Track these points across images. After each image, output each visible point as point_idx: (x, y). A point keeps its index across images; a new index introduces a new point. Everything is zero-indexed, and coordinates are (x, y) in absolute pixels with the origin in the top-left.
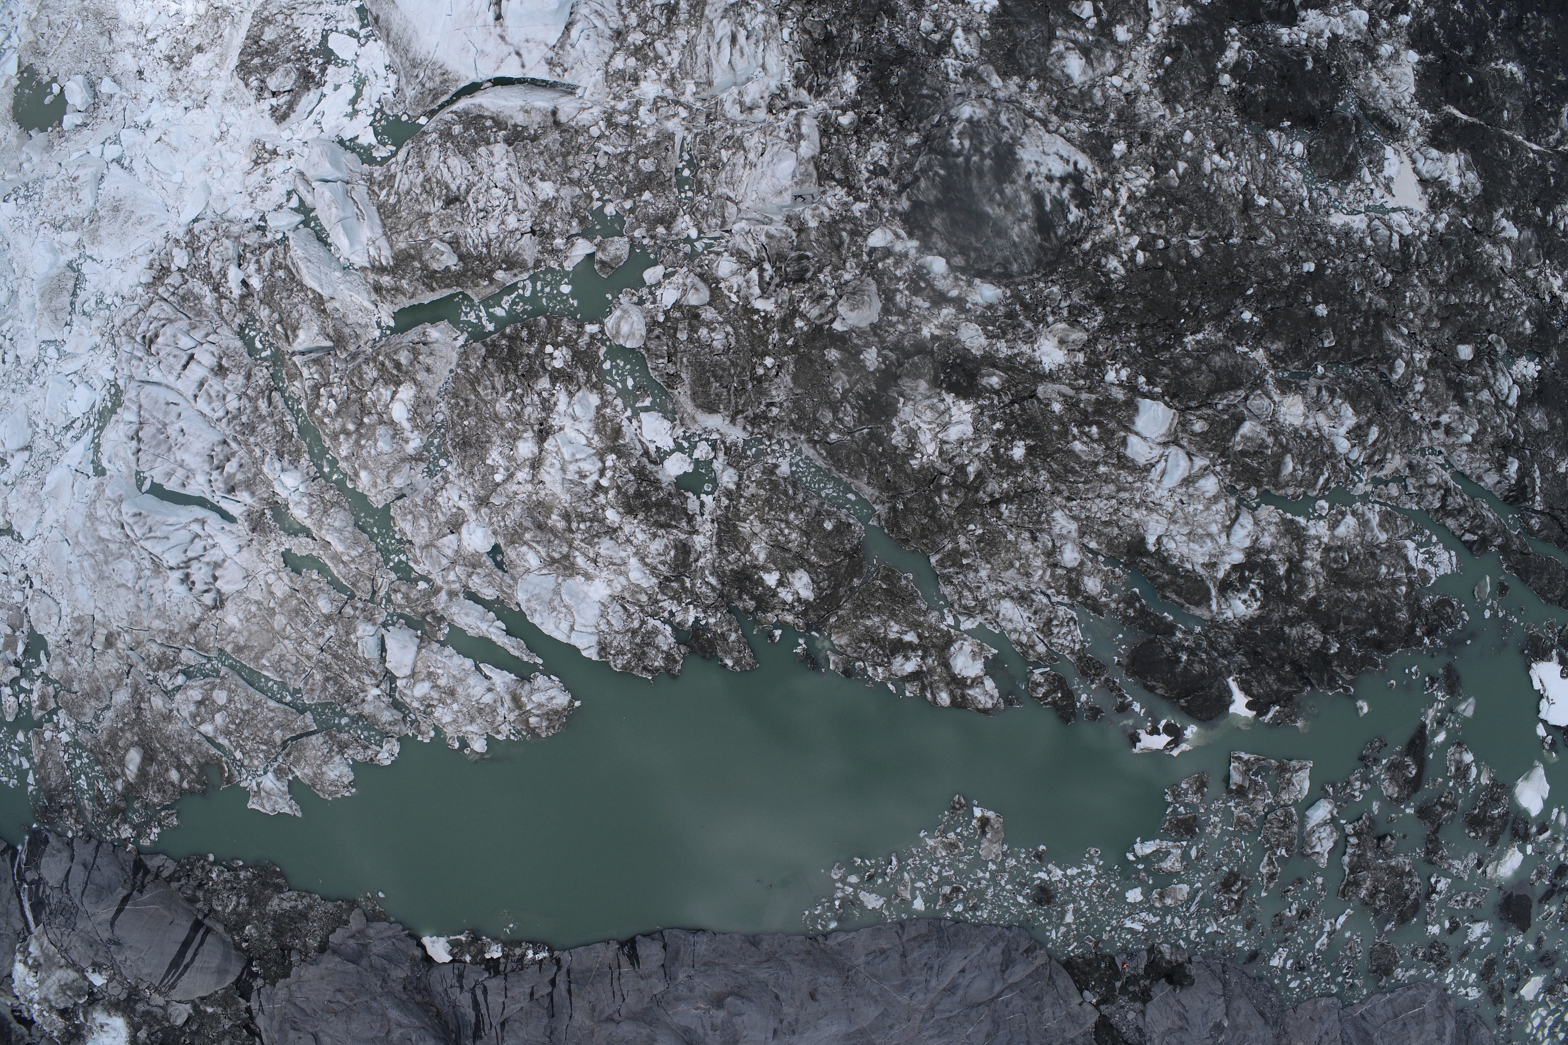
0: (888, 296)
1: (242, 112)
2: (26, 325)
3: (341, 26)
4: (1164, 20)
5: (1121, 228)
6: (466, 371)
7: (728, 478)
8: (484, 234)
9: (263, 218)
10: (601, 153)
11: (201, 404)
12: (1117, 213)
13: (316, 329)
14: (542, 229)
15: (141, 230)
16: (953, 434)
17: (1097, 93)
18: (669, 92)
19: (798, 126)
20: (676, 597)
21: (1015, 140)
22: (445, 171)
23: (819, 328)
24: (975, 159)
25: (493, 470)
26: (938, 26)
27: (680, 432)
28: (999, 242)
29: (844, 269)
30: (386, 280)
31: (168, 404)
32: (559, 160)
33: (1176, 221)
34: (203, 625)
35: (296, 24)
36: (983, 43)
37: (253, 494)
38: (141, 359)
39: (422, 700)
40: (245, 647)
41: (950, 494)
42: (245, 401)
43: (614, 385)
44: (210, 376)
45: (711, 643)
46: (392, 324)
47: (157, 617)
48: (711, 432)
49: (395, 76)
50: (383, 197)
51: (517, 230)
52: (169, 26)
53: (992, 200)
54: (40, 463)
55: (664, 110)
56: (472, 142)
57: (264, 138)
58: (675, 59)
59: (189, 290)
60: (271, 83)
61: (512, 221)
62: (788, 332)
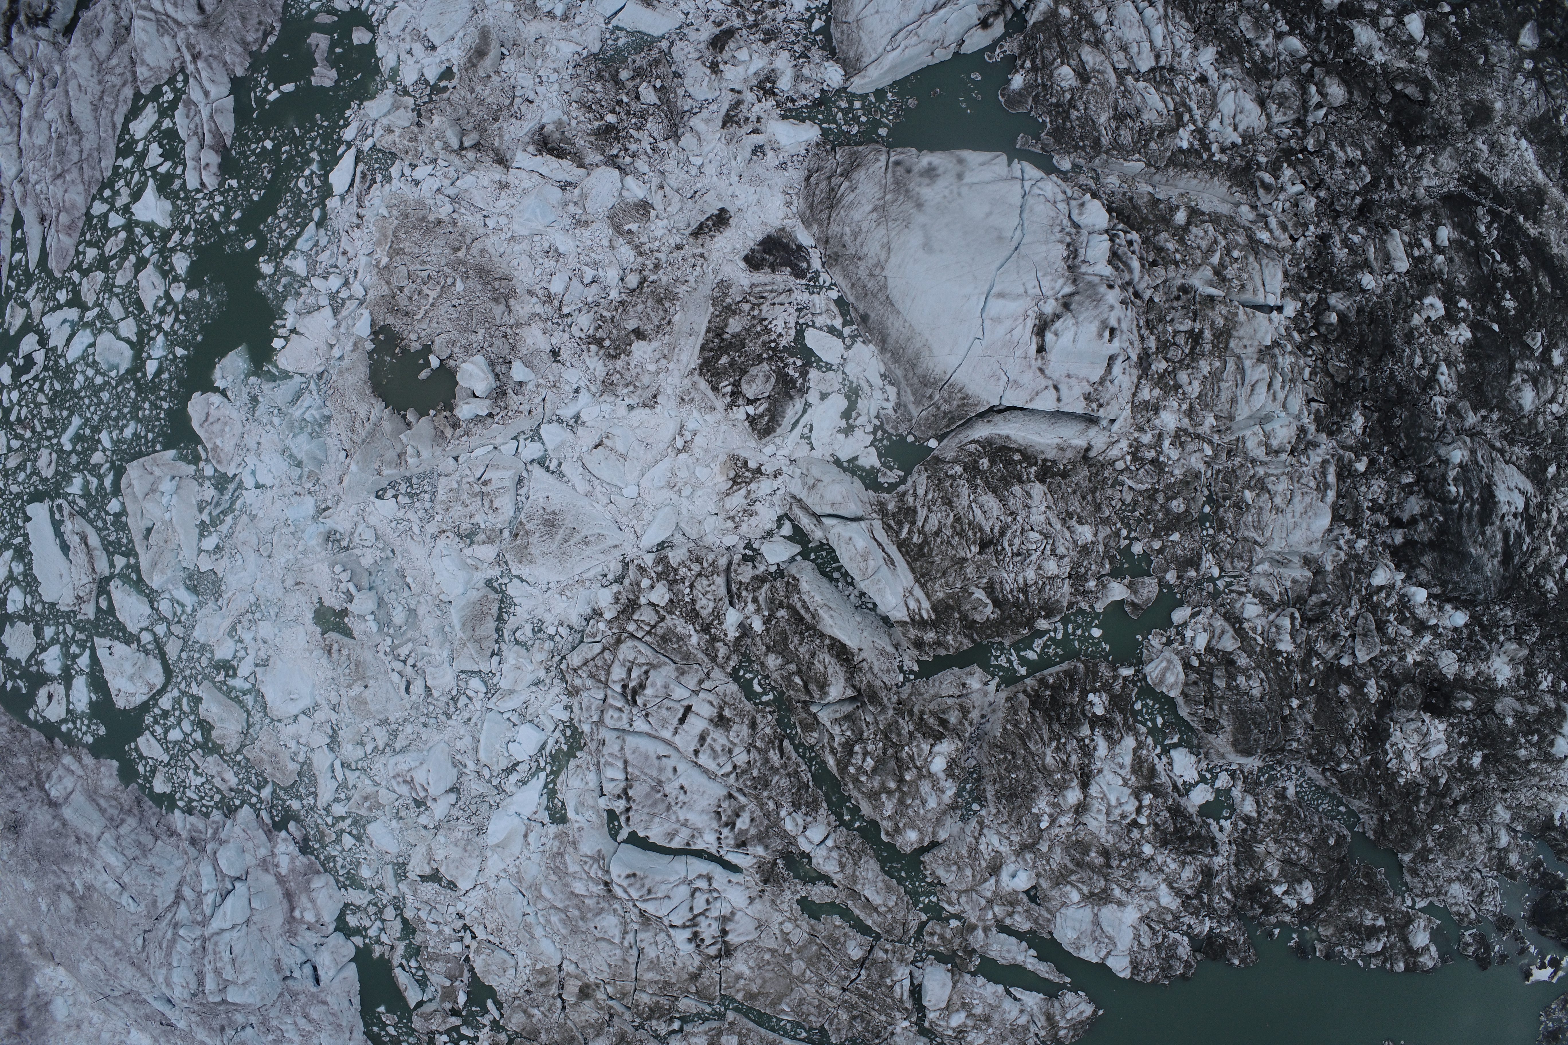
0: (1381, 627)
1: (707, 417)
2: (434, 651)
3: (820, 321)
5: (1553, 548)
6: (1016, 725)
7: (1249, 807)
9: (748, 546)
10: (1126, 488)
11: (705, 760)
12: (1550, 533)
13: (843, 681)
14: (1078, 573)
15: (588, 551)
16: (1433, 753)
17: (1540, 420)
18: (1186, 420)
19: (1323, 475)
20: (1196, 913)
21: (1490, 477)
22: (978, 512)
23: (1332, 666)
24: (1467, 506)
25: (1038, 818)
26: (1425, 359)
27: (1204, 765)
28: (1475, 577)
29: (1350, 606)
30: (930, 636)
31: (660, 757)
32: (1089, 498)
34: (705, 974)
35: (763, 315)
36: (1460, 376)
37: (766, 847)
38: (620, 711)
39: (954, 1030)
40: (759, 994)
41: (1426, 803)
42: (754, 754)
43: (1144, 724)
44: (712, 728)
45: (1223, 948)
46: (916, 668)
47: (649, 969)
48: (1230, 764)
49: (895, 389)
50: (904, 534)
51: (1057, 576)
52: (590, 300)
53: (1475, 541)
54: (473, 808)
55: (1191, 447)
56: (1003, 479)
57: (743, 454)
58: (1195, 389)
59: (669, 629)
60: (750, 390)
61: (1051, 567)
62: (1308, 672)
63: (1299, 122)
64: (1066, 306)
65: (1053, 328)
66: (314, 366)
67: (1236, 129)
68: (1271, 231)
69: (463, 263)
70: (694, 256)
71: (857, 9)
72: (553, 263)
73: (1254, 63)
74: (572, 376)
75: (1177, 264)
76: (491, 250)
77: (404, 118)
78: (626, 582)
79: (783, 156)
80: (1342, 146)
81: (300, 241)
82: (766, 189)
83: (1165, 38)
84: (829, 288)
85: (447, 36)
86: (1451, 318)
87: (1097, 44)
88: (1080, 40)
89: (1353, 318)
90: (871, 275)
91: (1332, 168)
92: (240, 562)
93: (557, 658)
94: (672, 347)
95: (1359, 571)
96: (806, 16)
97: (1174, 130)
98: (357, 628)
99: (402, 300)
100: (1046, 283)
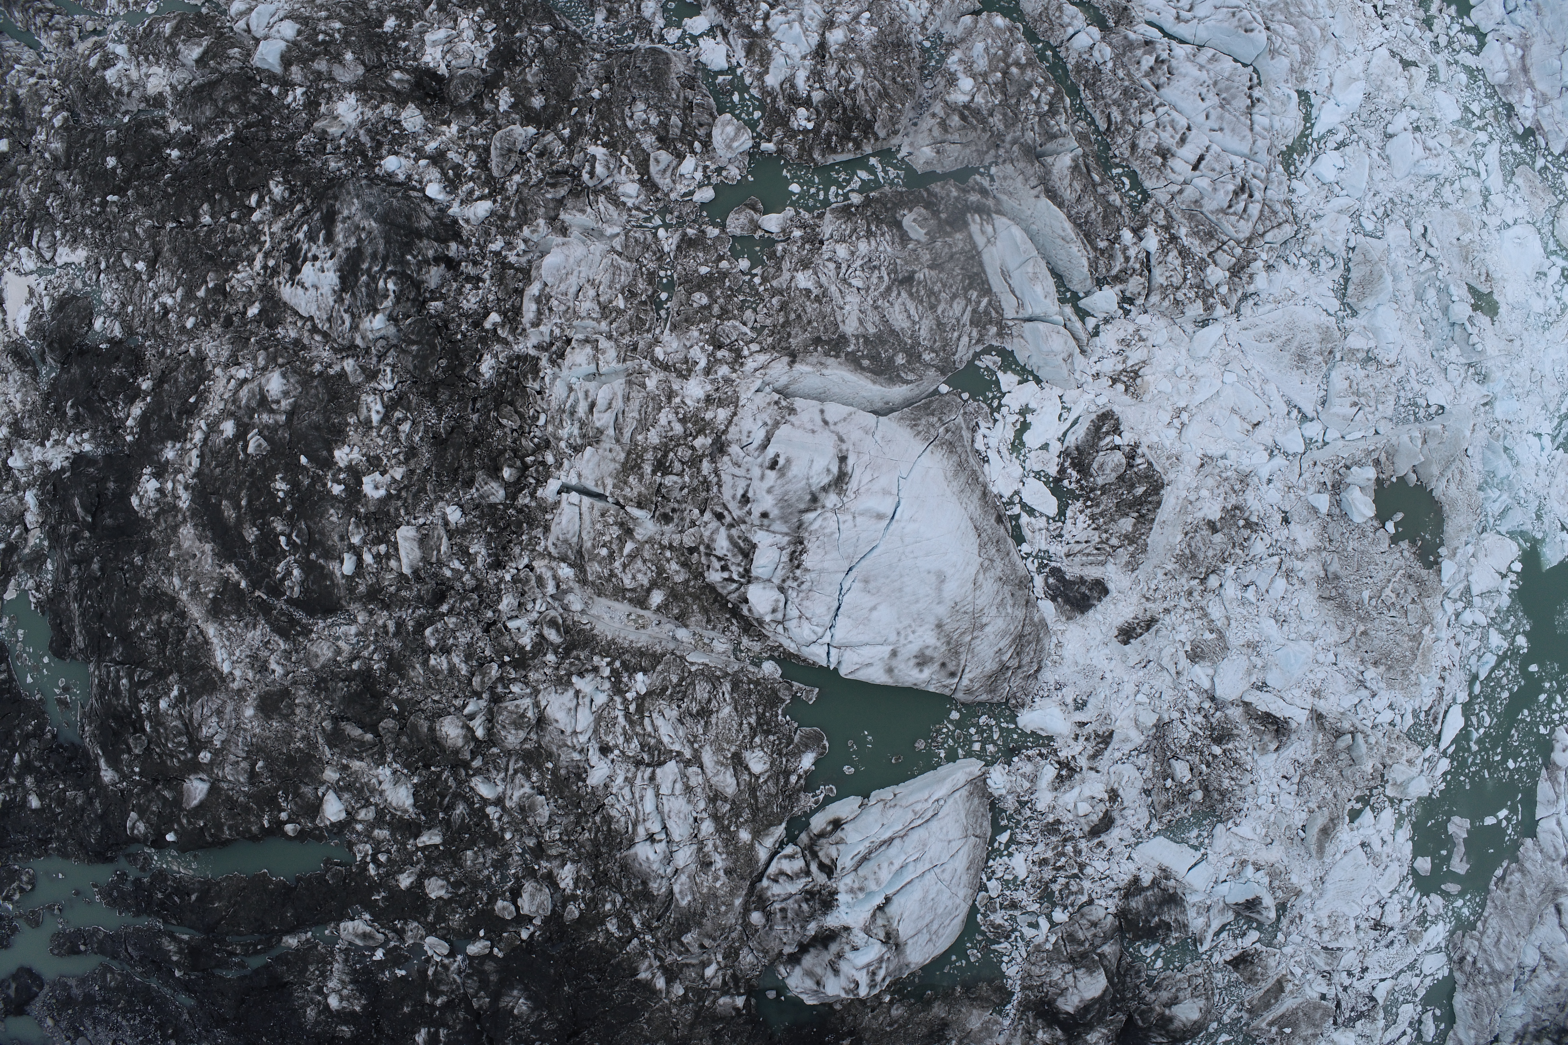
0: (483, 163)
1: (1156, 439)
2: (1403, 261)
3: (1042, 522)
4: (188, 446)
5: (266, 229)
6: (892, 107)
8: (873, 243)
9: (1127, 313)
10: (750, 324)
11: (1183, 122)
12: (267, 245)
13: (1055, 171)
14: (813, 244)
15: (1269, 329)
16: (441, 34)
17: (261, 362)
18: (675, 387)
19: (539, 312)
21: (340, 300)
22: (913, 311)
23: (547, 128)
24: (376, 269)
25: (871, 22)
26: (395, 430)
27: (692, 52)
28: (372, 200)
29: (518, 185)
30: (974, 197)
31: (1221, 129)
32: (793, 316)
33: (217, 238)
35: (1097, 533)
36: (355, 410)
37: (1126, 37)
38: (1254, 176)
42: (1136, 120)
43: (752, 96)
44: (1174, 148)
49: (977, 446)
50: (985, 301)
51: (837, 242)
52: (1254, 567)
53: (370, 233)
54: (1373, 117)
55: (680, 356)
56: (883, 342)
57: (1127, 399)
58: (665, 417)
59: (1206, 244)
60: (1118, 457)
61: (842, 251)
62: (576, 123)
63: (496, 699)
64: (814, 499)
65: (830, 478)
66: (1490, 538)
67: (577, 693)
68: (555, 577)
69: (1361, 619)
70: (1155, 601)
71: (965, 849)
72: (1281, 609)
73: (539, 768)
74: (1273, 495)
75: (671, 547)
76: (1334, 628)
77: (1398, 772)
78: (1239, 294)
79: (1057, 696)
80: (452, 669)
81: (1493, 663)
82: (1081, 662)
83: (642, 798)
84: (1029, 555)
85: (1350, 855)
86: (355, 474)
87: (715, 797)
88: (734, 802)
89: (480, 475)
90: (992, 561)
91: (470, 645)
92: (1557, 368)
93: (1300, 236)
94: (1183, 511)
95: (505, 217)
96: (1014, 847)
97: (650, 693)
98: (1464, 292)
99: (1413, 591)
100: (832, 525)
